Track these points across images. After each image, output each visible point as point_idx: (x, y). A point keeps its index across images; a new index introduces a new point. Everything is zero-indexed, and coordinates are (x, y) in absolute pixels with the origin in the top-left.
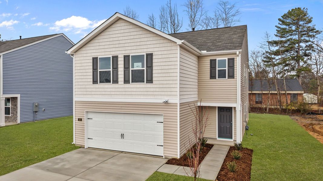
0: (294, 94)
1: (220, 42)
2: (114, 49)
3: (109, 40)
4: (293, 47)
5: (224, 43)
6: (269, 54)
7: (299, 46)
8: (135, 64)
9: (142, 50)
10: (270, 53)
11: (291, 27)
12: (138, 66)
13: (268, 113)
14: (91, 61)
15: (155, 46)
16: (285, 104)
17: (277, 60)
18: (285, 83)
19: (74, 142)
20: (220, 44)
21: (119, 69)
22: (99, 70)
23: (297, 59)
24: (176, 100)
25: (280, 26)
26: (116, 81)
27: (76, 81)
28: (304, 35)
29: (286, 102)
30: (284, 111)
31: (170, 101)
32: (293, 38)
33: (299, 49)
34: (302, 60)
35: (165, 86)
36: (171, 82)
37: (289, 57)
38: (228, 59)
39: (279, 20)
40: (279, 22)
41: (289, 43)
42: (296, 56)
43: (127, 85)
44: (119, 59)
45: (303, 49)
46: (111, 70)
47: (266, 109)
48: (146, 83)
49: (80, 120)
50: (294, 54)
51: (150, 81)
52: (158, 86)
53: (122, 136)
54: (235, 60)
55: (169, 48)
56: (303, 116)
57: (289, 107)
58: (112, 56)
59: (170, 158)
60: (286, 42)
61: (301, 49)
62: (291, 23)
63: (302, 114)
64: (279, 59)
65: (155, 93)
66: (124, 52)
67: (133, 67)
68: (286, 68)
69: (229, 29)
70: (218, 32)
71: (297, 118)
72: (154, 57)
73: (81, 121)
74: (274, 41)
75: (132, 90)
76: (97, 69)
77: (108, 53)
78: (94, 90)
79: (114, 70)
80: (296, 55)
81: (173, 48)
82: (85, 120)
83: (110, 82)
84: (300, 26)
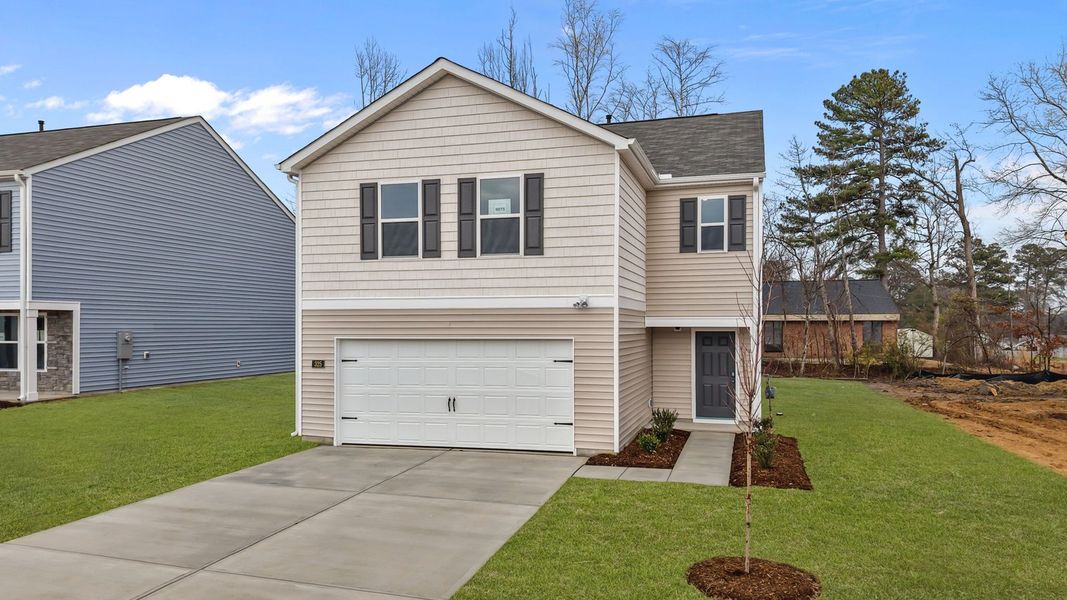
0: (872, 321)
1: (700, 153)
2: (428, 162)
3: (412, 134)
4: (865, 187)
5: (713, 157)
6: (798, 208)
7: (882, 184)
8: (493, 204)
9: (514, 166)
10: (801, 206)
11: (858, 128)
12: (499, 209)
13: (804, 376)
14: (357, 194)
15: (551, 153)
16: (850, 348)
17: (821, 225)
18: (847, 288)
19: (299, 431)
20: (702, 157)
21: (444, 218)
22: (381, 221)
23: (878, 223)
24: (608, 299)
25: (827, 122)
26: (433, 251)
27: (307, 250)
28: (896, 151)
29: (851, 344)
30: (849, 371)
31: (593, 303)
32: (866, 161)
33: (881, 194)
34: (892, 226)
35: (577, 262)
36: (595, 252)
37: (856, 219)
38: (730, 197)
39: (827, 104)
40: (826, 111)
41: (853, 175)
42: (874, 214)
43: (468, 262)
44: (444, 190)
45: (892, 195)
46: (419, 219)
47: (796, 366)
48: (525, 254)
49: (319, 364)
50: (868, 210)
51: (535, 248)
52: (558, 262)
53: (452, 404)
54: (748, 200)
55: (591, 161)
56: (899, 381)
57: (861, 360)
58: (423, 181)
59: (594, 453)
60: (844, 172)
61: (887, 193)
62: (860, 116)
63: (898, 377)
64: (826, 224)
65: (550, 282)
66: (458, 169)
67: (485, 210)
68: (847, 250)
69: (715, 120)
70: (686, 128)
71: (884, 386)
72: (547, 184)
73: (323, 366)
74: (810, 167)
75: (483, 274)
76: (374, 217)
77: (409, 172)
78: (365, 276)
79: (427, 219)
80: (872, 211)
81: (602, 160)
82: (334, 366)
83: (415, 253)
84: (885, 123)
